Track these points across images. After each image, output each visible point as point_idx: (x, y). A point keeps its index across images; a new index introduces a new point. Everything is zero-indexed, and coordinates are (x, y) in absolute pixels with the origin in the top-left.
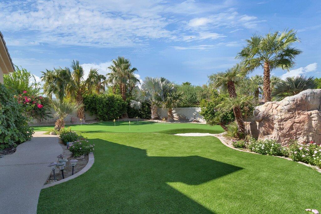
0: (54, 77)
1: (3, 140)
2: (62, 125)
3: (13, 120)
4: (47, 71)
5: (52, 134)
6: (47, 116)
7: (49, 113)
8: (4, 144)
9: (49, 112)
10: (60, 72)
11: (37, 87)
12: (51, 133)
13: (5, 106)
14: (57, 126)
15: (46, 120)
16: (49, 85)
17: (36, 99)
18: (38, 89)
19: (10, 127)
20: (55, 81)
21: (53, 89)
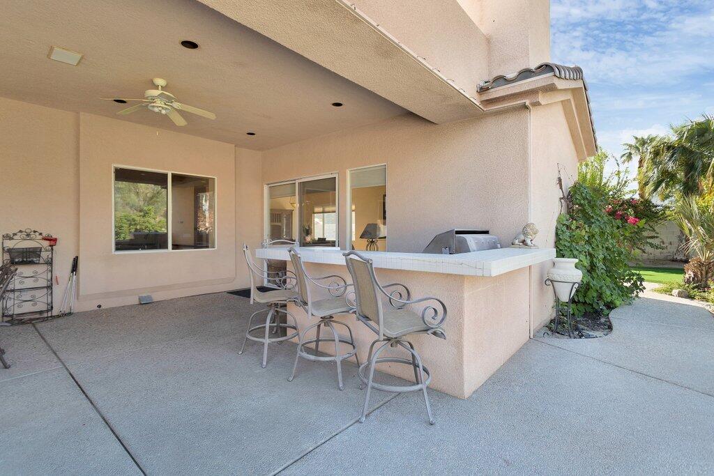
0: (670, 147)
1: (585, 297)
2: (707, 273)
3: (601, 256)
4: (636, 138)
5: (680, 295)
6: (647, 243)
7: (652, 237)
8: (585, 303)
9: (653, 234)
10: (689, 130)
11: (621, 179)
12: (675, 292)
13: (590, 226)
14: (689, 274)
15: (645, 253)
16: (656, 170)
17: (622, 204)
18: (623, 182)
19: (595, 271)
20: (672, 156)
21: (667, 177)
